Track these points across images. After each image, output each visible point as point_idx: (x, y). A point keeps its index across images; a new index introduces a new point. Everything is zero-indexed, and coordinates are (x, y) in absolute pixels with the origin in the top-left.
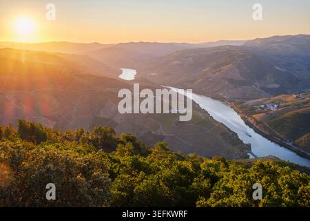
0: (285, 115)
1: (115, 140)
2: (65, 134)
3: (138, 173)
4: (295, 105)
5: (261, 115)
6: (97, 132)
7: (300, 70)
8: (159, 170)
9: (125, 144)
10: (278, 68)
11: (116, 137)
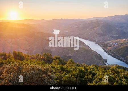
0: (120, 47)
1: (52, 58)
2: (31, 56)
3: (63, 72)
4: (125, 43)
5: (111, 47)
6: (44, 55)
7: (126, 29)
8: (71, 71)
9: (56, 60)
10: (117, 28)
11: (52, 57)
